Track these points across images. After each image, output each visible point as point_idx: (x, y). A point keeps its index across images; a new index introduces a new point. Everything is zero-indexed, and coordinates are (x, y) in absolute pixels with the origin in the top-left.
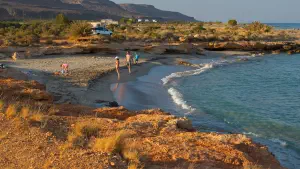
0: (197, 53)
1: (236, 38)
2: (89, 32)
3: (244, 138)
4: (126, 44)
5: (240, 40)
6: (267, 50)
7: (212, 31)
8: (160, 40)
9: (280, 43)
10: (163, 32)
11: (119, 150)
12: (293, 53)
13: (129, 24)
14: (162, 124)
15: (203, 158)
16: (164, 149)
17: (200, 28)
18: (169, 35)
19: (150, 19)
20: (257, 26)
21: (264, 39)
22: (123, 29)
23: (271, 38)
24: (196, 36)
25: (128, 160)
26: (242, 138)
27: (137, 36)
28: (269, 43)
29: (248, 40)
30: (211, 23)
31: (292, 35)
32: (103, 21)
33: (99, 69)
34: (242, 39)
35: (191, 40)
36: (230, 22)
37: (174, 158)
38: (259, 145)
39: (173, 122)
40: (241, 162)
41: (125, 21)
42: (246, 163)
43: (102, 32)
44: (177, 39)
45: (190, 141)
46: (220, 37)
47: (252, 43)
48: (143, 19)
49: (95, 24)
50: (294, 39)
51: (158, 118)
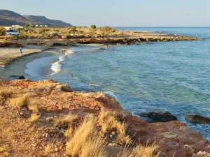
0: (73, 45)
1: (96, 36)
2: (4, 33)
3: (101, 94)
4: (28, 40)
5: (98, 37)
6: (114, 42)
7: (81, 32)
8: (50, 37)
9: (121, 38)
10: (51, 33)
11: (25, 105)
12: (128, 44)
13: (30, 27)
14: (52, 88)
15: (77, 107)
16: (54, 103)
17: (74, 30)
18: (55, 35)
19: (43, 25)
20: (108, 29)
21: (111, 36)
22: (27, 31)
23: (116, 36)
24: (72, 35)
25: (31, 111)
26: (100, 94)
27: (36, 36)
28: (115, 39)
29: (103, 37)
30: (81, 28)
31: (128, 34)
32: (13, 26)
33: (12, 56)
34: (99, 36)
35: (69, 37)
36: (92, 26)
37: (60, 108)
38: (110, 98)
39: (59, 87)
40: (100, 108)
41: (28, 26)
42: (102, 108)
43: (12, 33)
44: (60, 37)
45: (69, 97)
46: (86, 36)
47: (106, 39)
48: (39, 24)
49: (8, 28)
50: (129, 36)
51: (50, 85)
